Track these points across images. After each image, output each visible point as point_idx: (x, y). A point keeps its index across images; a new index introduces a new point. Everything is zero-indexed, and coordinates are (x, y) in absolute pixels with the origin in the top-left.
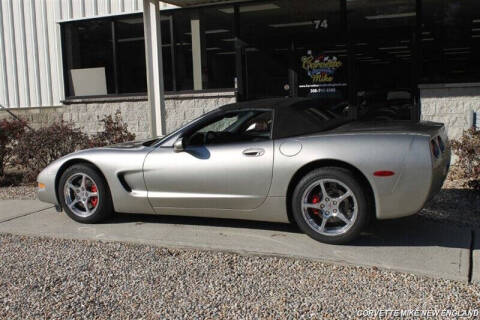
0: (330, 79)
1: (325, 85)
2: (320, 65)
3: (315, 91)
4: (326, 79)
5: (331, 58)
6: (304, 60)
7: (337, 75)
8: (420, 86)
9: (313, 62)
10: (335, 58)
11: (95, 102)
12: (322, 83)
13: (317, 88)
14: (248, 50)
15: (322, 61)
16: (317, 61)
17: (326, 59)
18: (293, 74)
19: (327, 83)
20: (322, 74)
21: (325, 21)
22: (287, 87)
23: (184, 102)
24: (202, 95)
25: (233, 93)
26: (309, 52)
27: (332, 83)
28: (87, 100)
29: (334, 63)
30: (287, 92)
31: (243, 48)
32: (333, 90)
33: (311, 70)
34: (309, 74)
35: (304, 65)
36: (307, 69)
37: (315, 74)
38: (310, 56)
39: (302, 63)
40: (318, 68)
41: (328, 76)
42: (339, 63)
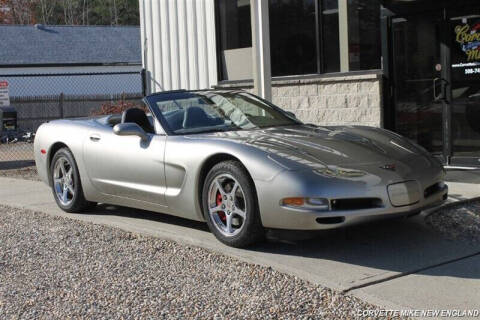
2: (477, 37)
3: (471, 71)
6: (459, 30)
9: (468, 32)
12: (479, 61)
13: (473, 67)
14: (395, 21)
15: (478, 31)
16: (473, 32)
20: (479, 49)
22: (438, 67)
23: (327, 86)
25: (374, 76)
26: (465, 20)
28: (234, 85)
30: (438, 74)
31: (390, 19)
33: (466, 43)
34: (464, 49)
35: (458, 37)
36: (462, 42)
37: (471, 49)
38: (464, 25)
39: (456, 35)
40: (475, 41)
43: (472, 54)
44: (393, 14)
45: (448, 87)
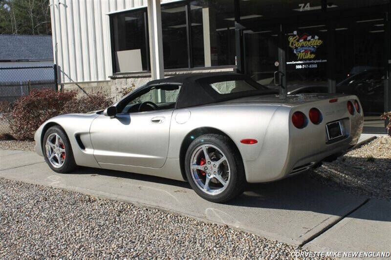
0: (313, 56)
1: (308, 62)
2: (304, 43)
3: (300, 67)
4: (309, 56)
5: (313, 37)
6: (291, 39)
7: (319, 52)
9: (298, 41)
10: (316, 37)
12: (305, 60)
13: (302, 64)
14: (245, 32)
15: (305, 40)
16: (301, 41)
17: (309, 38)
19: (310, 60)
20: (306, 51)
22: (277, 64)
25: (231, 70)
26: (295, 33)
27: (314, 59)
29: (315, 41)
30: (277, 68)
31: (241, 31)
32: (315, 66)
33: (296, 48)
34: (295, 52)
35: (290, 44)
36: (293, 47)
37: (300, 52)
38: (295, 35)
39: (289, 42)
40: (303, 46)
41: (311, 54)
42: (320, 41)
43: (301, 55)
44: (244, 28)
45: (284, 78)
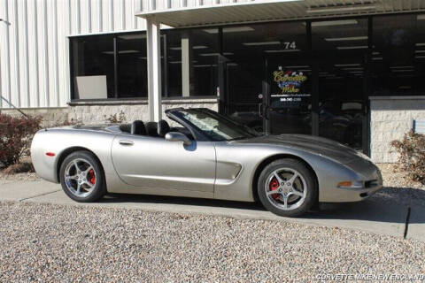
0: (297, 90)
1: (293, 95)
2: (289, 78)
3: (284, 100)
4: (293, 90)
5: (298, 73)
6: (276, 74)
7: (303, 87)
8: (370, 98)
9: (283, 76)
10: (301, 73)
11: (98, 104)
13: (286, 98)
15: (290, 75)
16: (286, 76)
17: (294, 73)
18: (266, 85)
20: (291, 86)
21: (294, 43)
22: (261, 96)
24: (189, 101)
25: (215, 100)
26: (280, 68)
27: (298, 93)
28: (90, 103)
29: (300, 77)
30: (261, 100)
31: (225, 63)
32: (299, 99)
33: (281, 82)
34: (280, 85)
36: (278, 81)
37: (284, 86)
38: (280, 71)
39: (274, 77)
40: (287, 81)
41: (295, 88)
42: (305, 77)
43: (285, 89)
44: (228, 60)
